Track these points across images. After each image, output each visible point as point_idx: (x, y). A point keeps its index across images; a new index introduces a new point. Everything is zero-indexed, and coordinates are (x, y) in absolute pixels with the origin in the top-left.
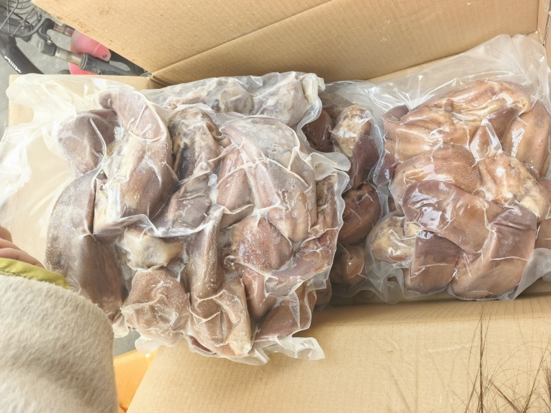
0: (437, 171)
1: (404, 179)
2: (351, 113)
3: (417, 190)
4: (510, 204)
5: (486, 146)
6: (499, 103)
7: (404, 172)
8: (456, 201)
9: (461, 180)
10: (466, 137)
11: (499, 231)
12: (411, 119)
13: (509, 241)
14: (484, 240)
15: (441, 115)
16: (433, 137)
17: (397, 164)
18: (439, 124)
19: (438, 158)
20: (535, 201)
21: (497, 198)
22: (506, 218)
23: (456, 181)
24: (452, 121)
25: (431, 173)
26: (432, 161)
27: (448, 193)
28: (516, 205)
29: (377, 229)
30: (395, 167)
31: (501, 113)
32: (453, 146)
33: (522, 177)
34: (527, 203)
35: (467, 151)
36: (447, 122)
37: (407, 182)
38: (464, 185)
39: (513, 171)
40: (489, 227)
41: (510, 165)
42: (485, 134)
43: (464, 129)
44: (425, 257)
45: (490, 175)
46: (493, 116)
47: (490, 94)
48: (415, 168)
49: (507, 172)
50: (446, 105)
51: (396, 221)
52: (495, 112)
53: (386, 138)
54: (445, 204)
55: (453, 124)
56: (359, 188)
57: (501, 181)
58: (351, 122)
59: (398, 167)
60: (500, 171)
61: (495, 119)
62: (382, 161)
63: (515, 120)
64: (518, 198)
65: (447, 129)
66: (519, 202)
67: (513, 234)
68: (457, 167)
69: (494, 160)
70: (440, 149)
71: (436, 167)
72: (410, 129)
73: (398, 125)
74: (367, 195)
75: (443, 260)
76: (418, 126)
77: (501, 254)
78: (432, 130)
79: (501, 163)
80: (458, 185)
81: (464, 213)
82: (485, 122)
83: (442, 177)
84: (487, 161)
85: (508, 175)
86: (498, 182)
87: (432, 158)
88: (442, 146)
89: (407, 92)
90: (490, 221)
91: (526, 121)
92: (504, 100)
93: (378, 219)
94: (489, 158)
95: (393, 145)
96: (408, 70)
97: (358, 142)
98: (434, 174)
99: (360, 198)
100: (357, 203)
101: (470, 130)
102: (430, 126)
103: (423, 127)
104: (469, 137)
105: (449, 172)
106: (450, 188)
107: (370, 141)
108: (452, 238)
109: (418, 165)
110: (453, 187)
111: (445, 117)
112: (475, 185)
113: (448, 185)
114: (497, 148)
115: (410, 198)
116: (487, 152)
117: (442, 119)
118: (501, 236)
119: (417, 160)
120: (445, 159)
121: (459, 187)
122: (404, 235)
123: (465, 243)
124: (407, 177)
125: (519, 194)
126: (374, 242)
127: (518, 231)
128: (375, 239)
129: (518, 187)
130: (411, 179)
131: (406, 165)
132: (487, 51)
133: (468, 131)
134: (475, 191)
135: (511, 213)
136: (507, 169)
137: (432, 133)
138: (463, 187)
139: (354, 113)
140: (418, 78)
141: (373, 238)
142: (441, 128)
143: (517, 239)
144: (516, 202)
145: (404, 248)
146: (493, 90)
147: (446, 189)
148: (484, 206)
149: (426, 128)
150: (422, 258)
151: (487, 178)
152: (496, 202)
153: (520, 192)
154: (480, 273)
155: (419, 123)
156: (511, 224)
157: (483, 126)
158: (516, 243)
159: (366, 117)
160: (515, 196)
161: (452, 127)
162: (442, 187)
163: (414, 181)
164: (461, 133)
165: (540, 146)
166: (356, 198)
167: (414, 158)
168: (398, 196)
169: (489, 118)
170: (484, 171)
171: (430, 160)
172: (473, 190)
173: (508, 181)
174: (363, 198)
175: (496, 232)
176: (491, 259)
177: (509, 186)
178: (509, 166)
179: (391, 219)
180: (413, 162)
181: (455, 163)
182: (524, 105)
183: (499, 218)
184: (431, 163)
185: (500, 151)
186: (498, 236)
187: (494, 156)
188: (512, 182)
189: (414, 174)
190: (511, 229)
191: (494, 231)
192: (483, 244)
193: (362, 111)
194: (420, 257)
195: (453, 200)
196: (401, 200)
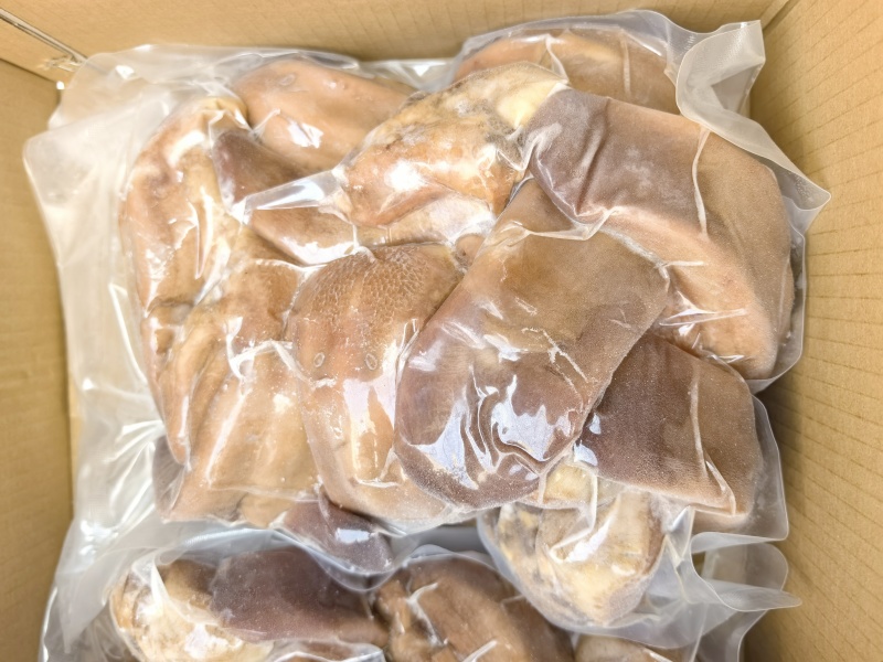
0: (369, 371)
1: (376, 483)
2: (125, 624)
3: (422, 448)
4: (519, 158)
5: (316, 219)
6: (197, 167)
7: (353, 482)
8: (484, 322)
9: (415, 298)
10: (274, 270)
11: (607, 198)
12: (183, 433)
13: (644, 175)
14: (629, 254)
15: (189, 336)
16: (249, 370)
17: (325, 496)
18: (215, 345)
19: (326, 361)
20: (514, 89)
21: (490, 196)
22: (564, 170)
23: (412, 314)
24: (214, 304)
25: (372, 394)
26: (330, 383)
27: (454, 344)
28: (521, 141)
29: (537, 596)
30: (332, 505)
31: (225, 166)
32: (295, 311)
33: (431, 119)
34: (518, 110)
35: (323, 271)
36: (212, 321)
37: (391, 477)
38: (431, 291)
39: (409, 140)
40: (584, 231)
41: (388, 147)
42: (279, 217)
43: (247, 272)
44: (672, 453)
45: (408, 211)
46: (228, 187)
47: (162, 191)
48: (344, 444)
49: (409, 156)
50: (166, 320)
51: (517, 524)
52: (220, 180)
53: (233, 520)
54: (488, 360)
55: (223, 303)
56: (384, 621)
57: (437, 178)
58: (154, 631)
59: (334, 497)
60: (403, 178)
61: (239, 183)
62: (306, 543)
63: (257, 139)
64: (499, 132)
65: (233, 324)
66: (513, 130)
67: (618, 159)
68: (367, 305)
69: (365, 193)
70: (296, 354)
71: (353, 375)
72: (210, 441)
73: (189, 479)
74: (413, 600)
75: (681, 392)
76: (206, 414)
77: (682, 202)
78: (228, 370)
79: (375, 171)
80: (430, 309)
81: (529, 300)
82: (240, 212)
83: (393, 355)
84: (363, 217)
85: (420, 153)
86: (436, 187)
87: (322, 383)
88: (290, 345)
89: (119, 429)
90: (568, 225)
91: (269, 110)
92: (188, 155)
93: (497, 577)
94: (355, 210)
95: (257, 502)
96: (73, 414)
97: (224, 624)
98: (377, 383)
99: (419, 628)
100: (434, 640)
101: (257, 256)
102: (213, 375)
103: (211, 399)
104: (278, 263)
105: (377, 335)
106: (436, 334)
107: (232, 573)
108: (618, 352)
109: (335, 434)
110: (435, 324)
111: (196, 323)
112: (435, 260)
113: (422, 342)
114: (329, 186)
115: (447, 479)
116: (335, 217)
117: (201, 336)
118: (622, 196)
119: (319, 431)
120: (332, 340)
121: (437, 308)
122: (573, 511)
123: (635, 312)
124: (374, 474)
125: (487, 128)
126: (582, 615)
127: (609, 148)
128: (574, 610)
129: (465, 128)
130: (382, 464)
131: (330, 471)
132: (61, 198)
133: (259, 262)
134: (456, 263)
135: (545, 156)
136: (397, 156)
137: (236, 371)
138: (436, 296)
139: (126, 611)
140: (91, 392)
141: (568, 613)
142: (229, 339)
143: (633, 153)
144: (511, 137)
145: (621, 517)
146: (155, 180)
147: (436, 351)
148: (514, 234)
149: (218, 389)
150: (674, 464)
151: (417, 223)
152: (502, 204)
153: (481, 125)
154: (741, 281)
155: (200, 409)
156: (586, 162)
157: (253, 219)
158: (645, 158)
159: (148, 574)
160: (492, 139)
161: (232, 306)
162: (425, 362)
163: (392, 455)
164: (258, 281)
165: (347, 87)
166: (419, 643)
167: (311, 441)
168: (435, 513)
169: (231, 198)
170: (396, 231)
171: (325, 388)
172: (449, 266)
173: (442, 156)
174: (421, 615)
175: (609, 206)
176: (704, 236)
177: (457, 152)
178: (392, 150)
179: (507, 538)
180: (324, 446)
181: (353, 309)
182: (220, 108)
183: (560, 196)
184: (338, 387)
185: (338, 172)
186: (625, 203)
187: (350, 191)
188: (445, 144)
189: (367, 451)
190: (602, 162)
191: (607, 214)
192: (639, 258)
193: (129, 584)
194: (671, 472)
195: (480, 329)
196: (448, 505)
